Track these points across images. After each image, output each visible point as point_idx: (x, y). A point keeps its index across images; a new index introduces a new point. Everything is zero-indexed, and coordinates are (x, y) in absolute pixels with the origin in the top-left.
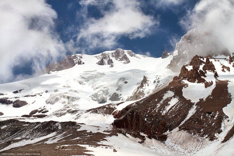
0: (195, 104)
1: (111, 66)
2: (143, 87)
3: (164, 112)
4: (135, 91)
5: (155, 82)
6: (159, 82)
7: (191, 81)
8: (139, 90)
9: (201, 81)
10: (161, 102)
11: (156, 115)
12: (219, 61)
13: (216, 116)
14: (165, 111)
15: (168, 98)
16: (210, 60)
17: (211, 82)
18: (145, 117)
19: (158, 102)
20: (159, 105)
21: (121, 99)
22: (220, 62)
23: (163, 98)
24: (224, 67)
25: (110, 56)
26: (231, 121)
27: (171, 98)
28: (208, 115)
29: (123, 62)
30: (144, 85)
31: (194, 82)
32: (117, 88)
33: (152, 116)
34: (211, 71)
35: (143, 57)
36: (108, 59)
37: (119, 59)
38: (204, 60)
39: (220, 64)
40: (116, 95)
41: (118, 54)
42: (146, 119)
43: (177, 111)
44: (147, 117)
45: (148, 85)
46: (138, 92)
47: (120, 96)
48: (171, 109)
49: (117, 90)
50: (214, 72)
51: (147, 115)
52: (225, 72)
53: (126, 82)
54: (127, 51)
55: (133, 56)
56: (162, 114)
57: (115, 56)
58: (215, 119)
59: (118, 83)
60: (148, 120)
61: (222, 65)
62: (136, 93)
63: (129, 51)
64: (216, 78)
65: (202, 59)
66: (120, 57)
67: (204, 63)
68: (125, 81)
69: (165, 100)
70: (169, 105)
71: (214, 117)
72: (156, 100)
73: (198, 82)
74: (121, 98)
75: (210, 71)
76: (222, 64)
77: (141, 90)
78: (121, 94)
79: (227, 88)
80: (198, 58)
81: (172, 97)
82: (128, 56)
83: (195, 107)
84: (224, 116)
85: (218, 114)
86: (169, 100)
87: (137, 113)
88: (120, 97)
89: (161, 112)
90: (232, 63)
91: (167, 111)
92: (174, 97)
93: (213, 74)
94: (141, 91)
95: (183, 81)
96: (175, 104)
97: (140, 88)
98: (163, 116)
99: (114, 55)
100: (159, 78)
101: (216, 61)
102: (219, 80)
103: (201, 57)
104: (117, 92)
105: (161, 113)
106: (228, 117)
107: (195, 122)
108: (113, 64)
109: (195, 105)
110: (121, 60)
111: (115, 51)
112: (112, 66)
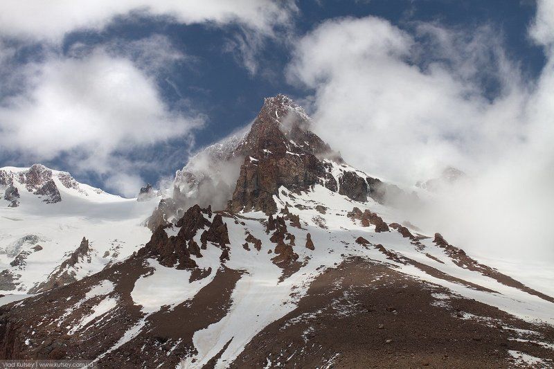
0: (146, 317)
1: (12, 204)
2: (76, 265)
3: (75, 328)
4: (55, 273)
5: (107, 254)
6: (117, 255)
7: (164, 264)
8: (64, 270)
9: (187, 264)
10: (78, 305)
11: (54, 335)
12: (243, 224)
13: (173, 348)
14: (78, 327)
15: (96, 297)
16: (225, 220)
17: (207, 269)
18: (29, 336)
19: (71, 303)
20: (69, 311)
21: (18, 287)
22: (245, 227)
23: (85, 296)
24: (250, 238)
25: (14, 181)
26: (199, 361)
27: (103, 297)
28: (158, 345)
29: (45, 197)
30: (80, 259)
31: (171, 266)
32: (14, 259)
33: (42, 335)
34: (218, 244)
35: (95, 193)
36: (9, 186)
37: (34, 190)
38: (210, 217)
39: (245, 231)
40: (6, 276)
41: (35, 177)
42: (27, 342)
43: (102, 330)
44: (32, 337)
45: (89, 261)
46: (62, 273)
47: (17, 279)
48: (92, 322)
49: (14, 264)
50: (223, 247)
51: (33, 333)
52: (249, 250)
53: (38, 248)
54: (58, 172)
55: (70, 186)
56: (68, 334)
57: (27, 182)
58: (169, 353)
59: (17, 248)
60: (31, 343)
61: (248, 235)
62: (55, 276)
63: (65, 173)
64: (223, 261)
65: (206, 216)
66: (38, 186)
67: (208, 224)
68: (38, 244)
69: (89, 301)
70: (93, 312)
71: (167, 351)
72: (68, 299)
73: (179, 268)
74: (19, 284)
75: (216, 246)
76: (248, 233)
77: (69, 270)
78: (20, 276)
79: (233, 287)
80: (199, 212)
81: (107, 295)
82: (60, 186)
83: (142, 323)
84: (190, 350)
85: (178, 343)
86: (96, 301)
87: (13, 324)
88: (15, 282)
89: (69, 327)
90: (272, 232)
91: (82, 327)
92: (111, 295)
93: (220, 252)
94: (69, 273)
95: (149, 260)
96: (106, 313)
97: (67, 266)
98: (69, 338)
99: (25, 177)
100: (118, 247)
101: (236, 223)
102: (226, 269)
103: (205, 211)
104: (12, 270)
105: (68, 330)
106: (196, 353)
107: (126, 357)
108: (18, 200)
109: (144, 319)
110: (41, 192)
111: (28, 169)
112: (14, 205)
